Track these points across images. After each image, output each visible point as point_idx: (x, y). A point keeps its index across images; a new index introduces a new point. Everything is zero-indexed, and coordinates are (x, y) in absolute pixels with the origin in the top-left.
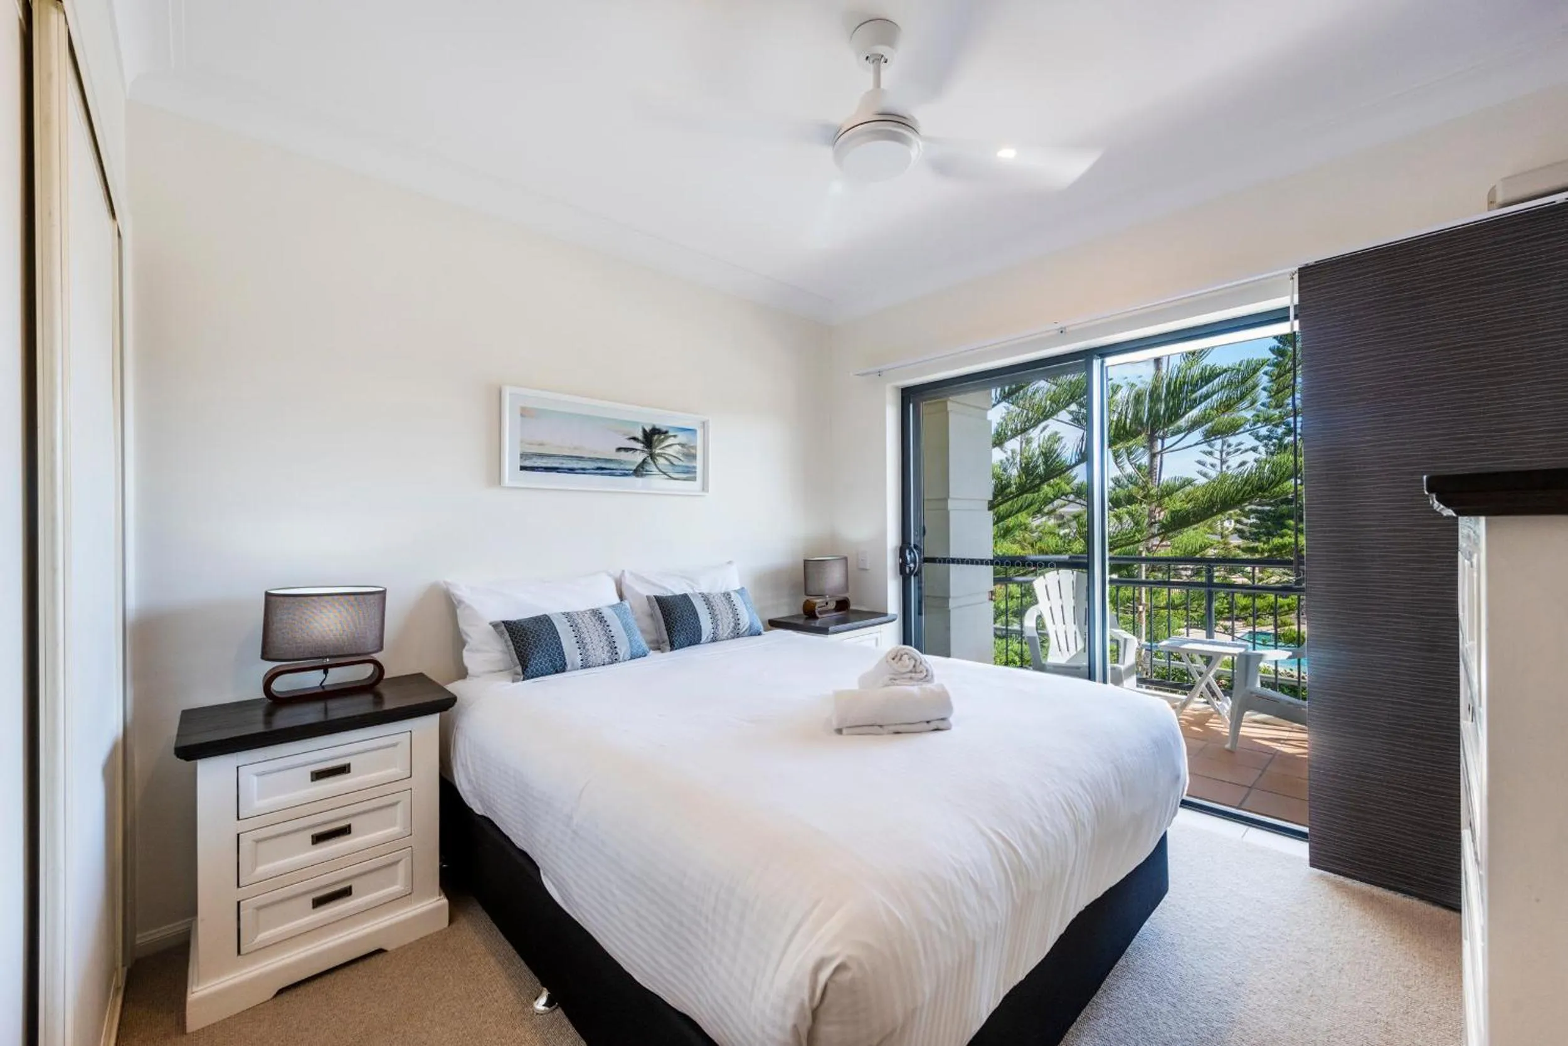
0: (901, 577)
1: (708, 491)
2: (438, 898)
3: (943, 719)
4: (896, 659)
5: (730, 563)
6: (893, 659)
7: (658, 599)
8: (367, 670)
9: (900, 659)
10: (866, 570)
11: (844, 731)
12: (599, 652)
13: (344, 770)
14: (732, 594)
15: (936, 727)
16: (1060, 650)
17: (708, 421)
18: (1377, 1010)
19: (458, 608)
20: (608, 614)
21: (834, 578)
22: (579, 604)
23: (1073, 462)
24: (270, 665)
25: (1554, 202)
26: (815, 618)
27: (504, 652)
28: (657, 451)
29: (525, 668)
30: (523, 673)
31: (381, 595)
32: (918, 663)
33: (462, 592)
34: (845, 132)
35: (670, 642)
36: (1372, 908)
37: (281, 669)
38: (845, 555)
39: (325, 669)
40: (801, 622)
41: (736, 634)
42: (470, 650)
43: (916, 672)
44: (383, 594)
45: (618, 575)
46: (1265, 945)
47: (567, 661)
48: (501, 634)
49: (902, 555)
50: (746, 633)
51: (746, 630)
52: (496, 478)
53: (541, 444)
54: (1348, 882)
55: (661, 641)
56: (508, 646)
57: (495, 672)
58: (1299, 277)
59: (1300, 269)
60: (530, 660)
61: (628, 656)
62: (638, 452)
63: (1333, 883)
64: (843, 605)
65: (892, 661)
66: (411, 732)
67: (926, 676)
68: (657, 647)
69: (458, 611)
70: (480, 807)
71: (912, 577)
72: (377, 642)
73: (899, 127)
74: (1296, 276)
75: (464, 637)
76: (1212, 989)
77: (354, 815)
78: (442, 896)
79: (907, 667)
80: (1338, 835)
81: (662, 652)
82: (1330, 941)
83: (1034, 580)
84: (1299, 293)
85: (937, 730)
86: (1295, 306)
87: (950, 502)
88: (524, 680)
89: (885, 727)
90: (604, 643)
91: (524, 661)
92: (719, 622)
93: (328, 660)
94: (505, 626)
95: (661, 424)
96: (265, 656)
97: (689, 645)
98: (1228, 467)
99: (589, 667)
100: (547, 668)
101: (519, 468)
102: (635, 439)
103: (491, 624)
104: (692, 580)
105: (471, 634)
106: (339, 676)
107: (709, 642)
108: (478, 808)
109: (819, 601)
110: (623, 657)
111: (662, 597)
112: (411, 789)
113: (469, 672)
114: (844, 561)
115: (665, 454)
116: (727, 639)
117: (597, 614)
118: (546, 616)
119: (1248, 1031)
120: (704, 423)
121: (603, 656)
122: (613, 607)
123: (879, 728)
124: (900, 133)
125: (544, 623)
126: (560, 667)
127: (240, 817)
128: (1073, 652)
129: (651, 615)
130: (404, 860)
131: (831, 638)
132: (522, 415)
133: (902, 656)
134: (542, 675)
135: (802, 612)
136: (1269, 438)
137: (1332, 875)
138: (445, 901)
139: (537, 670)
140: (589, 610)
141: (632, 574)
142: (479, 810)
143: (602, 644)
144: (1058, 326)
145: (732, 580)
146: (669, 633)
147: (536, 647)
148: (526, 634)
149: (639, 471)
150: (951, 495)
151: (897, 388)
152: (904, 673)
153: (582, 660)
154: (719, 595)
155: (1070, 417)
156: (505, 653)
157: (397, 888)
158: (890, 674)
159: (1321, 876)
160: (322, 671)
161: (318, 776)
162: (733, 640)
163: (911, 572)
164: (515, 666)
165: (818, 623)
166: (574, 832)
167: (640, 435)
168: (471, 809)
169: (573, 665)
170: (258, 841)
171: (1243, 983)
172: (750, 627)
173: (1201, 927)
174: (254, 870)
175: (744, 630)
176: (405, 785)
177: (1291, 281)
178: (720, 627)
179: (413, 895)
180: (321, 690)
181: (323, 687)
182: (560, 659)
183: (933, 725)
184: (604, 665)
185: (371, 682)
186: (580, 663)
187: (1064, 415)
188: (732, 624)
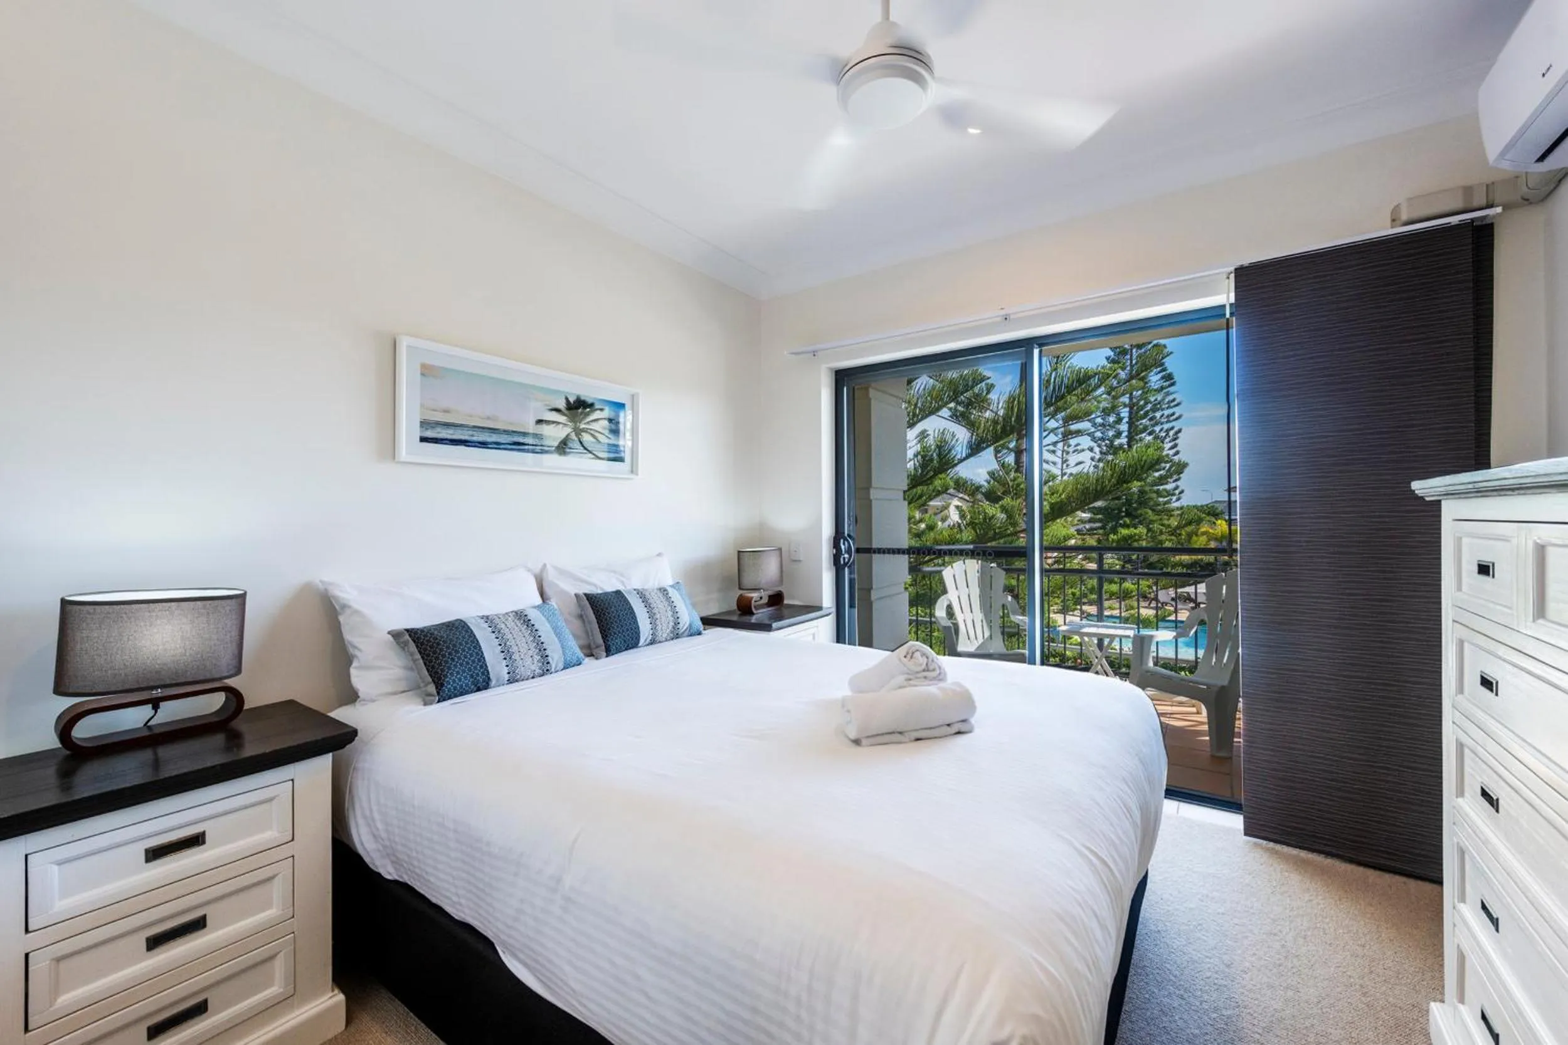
0: (834, 569)
1: (637, 474)
2: (331, 994)
3: (963, 721)
4: (909, 656)
5: (659, 555)
6: (905, 657)
7: (590, 597)
8: (216, 702)
9: (912, 657)
10: (800, 561)
11: (864, 742)
12: (529, 661)
13: (197, 840)
14: (668, 589)
15: (957, 731)
16: (969, 639)
17: (638, 394)
18: (1349, 973)
19: (340, 614)
20: (535, 616)
21: (768, 571)
22: (500, 604)
23: (964, 455)
24: (68, 702)
25: (1449, 223)
26: (752, 614)
27: (406, 668)
28: (582, 426)
29: (439, 686)
30: (438, 693)
31: (239, 600)
32: (930, 660)
33: (347, 592)
34: (854, 66)
35: (605, 647)
36: (1306, 872)
37: (87, 707)
38: (780, 546)
39: (155, 703)
40: (735, 618)
41: (676, 636)
42: (361, 668)
43: (928, 670)
44: (242, 598)
45: (537, 570)
46: (1236, 921)
47: (491, 676)
48: (403, 646)
49: (836, 544)
50: (686, 633)
51: (686, 630)
52: (389, 449)
53: (446, 411)
54: (1278, 847)
55: (593, 646)
56: (414, 661)
57: (395, 693)
58: (1236, 277)
59: (1236, 269)
60: (446, 676)
61: (561, 666)
62: (561, 426)
63: (1267, 849)
64: (776, 599)
65: (905, 659)
66: (292, 780)
67: (940, 674)
68: (590, 652)
69: (341, 619)
70: (392, 870)
71: (846, 569)
72: (234, 662)
73: (917, 65)
74: (1232, 276)
75: (351, 650)
76: (1208, 974)
77: (208, 903)
78: (336, 991)
79: (921, 665)
80: (1269, 804)
81: (597, 659)
82: (1286, 909)
83: (943, 570)
84: (1236, 292)
85: (959, 733)
86: (1231, 305)
87: (872, 491)
88: (439, 702)
89: (906, 734)
90: (533, 651)
91: (440, 678)
92: (658, 622)
93: (159, 690)
94: (410, 636)
95: (588, 395)
96: (60, 689)
97: (626, 649)
98: (1067, 466)
99: (517, 681)
100: (467, 685)
101: (418, 439)
102: (557, 410)
103: (389, 633)
104: (622, 575)
105: (361, 646)
106: (173, 711)
107: (648, 645)
108: (389, 872)
109: (755, 595)
110: (556, 667)
111: (593, 595)
112: (293, 856)
113: (360, 694)
114: (778, 553)
115: (591, 429)
116: (666, 640)
117: (521, 617)
118: (461, 621)
119: (1255, 1015)
120: (633, 396)
121: (533, 668)
122: (538, 607)
123: (899, 735)
124: (917, 72)
125: (459, 628)
126: (482, 683)
127: (30, 929)
128: (981, 640)
129: (581, 617)
130: (282, 954)
131: (773, 634)
132: (423, 374)
133: (913, 653)
134: (462, 694)
135: (735, 607)
136: (1103, 439)
137: (1265, 842)
138: (341, 997)
139: (455, 688)
140: (512, 612)
141: (556, 568)
142: (390, 874)
143: (530, 653)
144: (1003, 312)
145: (664, 574)
146: (605, 637)
147: (453, 659)
148: (438, 644)
149: (563, 447)
150: (874, 483)
151: (831, 369)
152: (917, 672)
153: (509, 673)
154: (655, 591)
155: (950, 413)
156: (411, 669)
157: (274, 990)
158: (903, 674)
159: (1255, 844)
160: (150, 706)
161: (155, 854)
162: (672, 642)
163: (845, 564)
164: (426, 685)
165: (754, 619)
166: (568, 899)
167: (562, 405)
168: (379, 874)
169: (498, 680)
170: (59, 960)
171: (1232, 964)
172: (690, 625)
173: (1177, 910)
174: (52, 1002)
175: (685, 628)
176: (286, 851)
177: (1227, 280)
178: (659, 628)
179: (295, 996)
180: (146, 733)
181: (150, 728)
182: (483, 673)
183: (955, 728)
184: (533, 678)
185: (224, 716)
186: (507, 677)
187: (945, 412)
188: (672, 624)
